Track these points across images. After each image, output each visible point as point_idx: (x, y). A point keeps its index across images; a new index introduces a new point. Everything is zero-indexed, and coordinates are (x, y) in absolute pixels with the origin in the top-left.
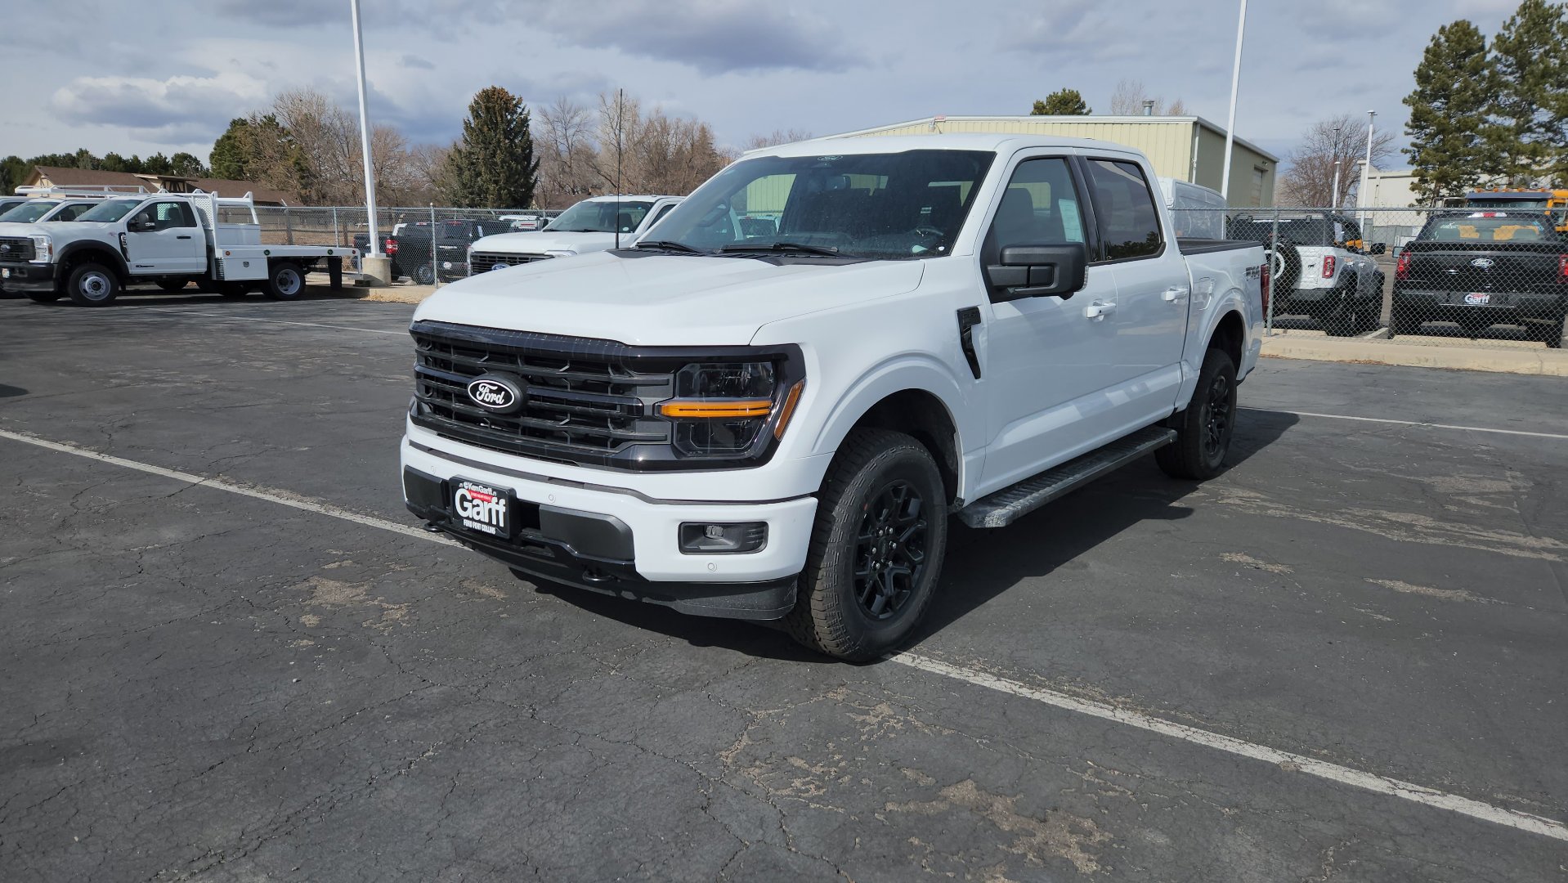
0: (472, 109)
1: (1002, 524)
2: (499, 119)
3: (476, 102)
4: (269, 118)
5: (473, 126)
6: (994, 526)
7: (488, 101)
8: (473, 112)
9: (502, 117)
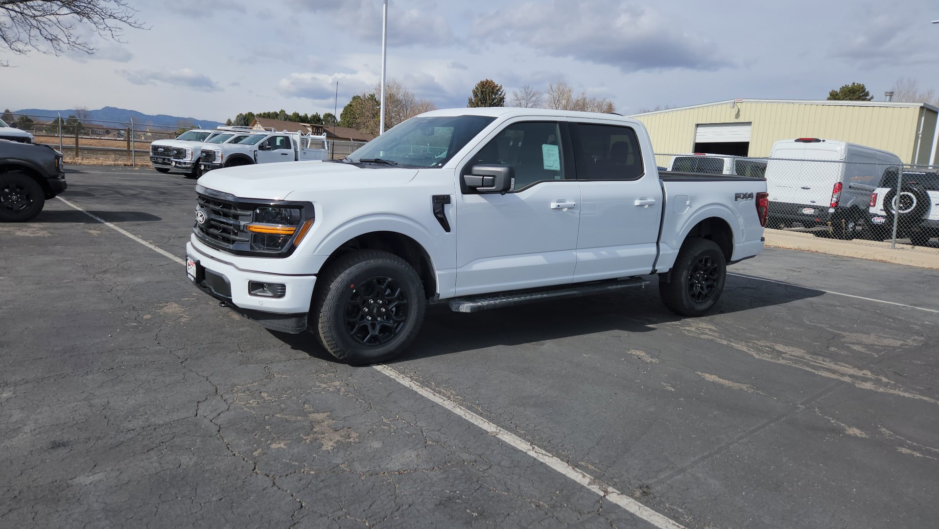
0: (474, 91)
1: (468, 311)
2: (488, 97)
3: (477, 88)
4: (372, 95)
5: (473, 101)
6: (464, 311)
7: (483, 88)
8: (474, 94)
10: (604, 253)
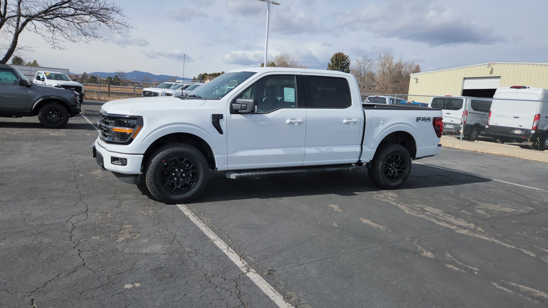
0: (331, 59)
1: (235, 178)
2: (339, 63)
3: (333, 58)
4: (273, 63)
5: (331, 65)
7: (337, 57)
8: (331, 61)
9: (340, 62)
10: (323, 149)
